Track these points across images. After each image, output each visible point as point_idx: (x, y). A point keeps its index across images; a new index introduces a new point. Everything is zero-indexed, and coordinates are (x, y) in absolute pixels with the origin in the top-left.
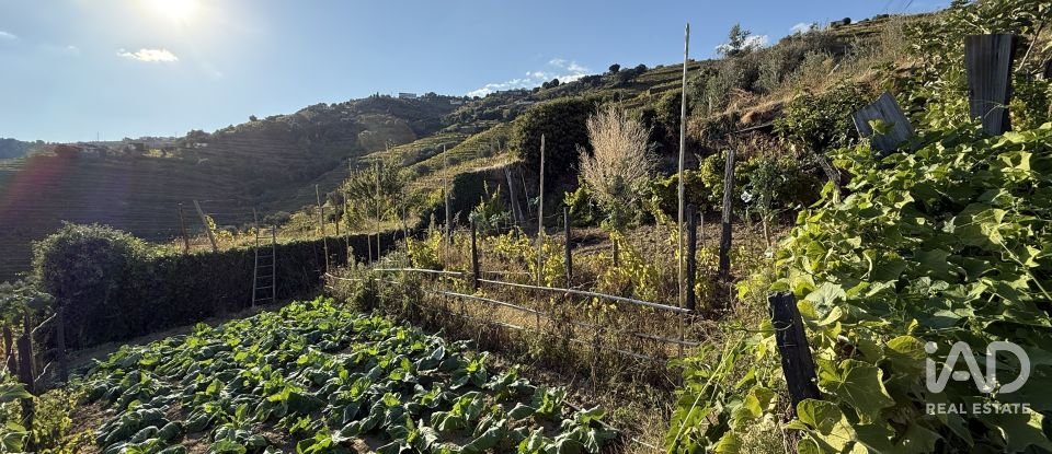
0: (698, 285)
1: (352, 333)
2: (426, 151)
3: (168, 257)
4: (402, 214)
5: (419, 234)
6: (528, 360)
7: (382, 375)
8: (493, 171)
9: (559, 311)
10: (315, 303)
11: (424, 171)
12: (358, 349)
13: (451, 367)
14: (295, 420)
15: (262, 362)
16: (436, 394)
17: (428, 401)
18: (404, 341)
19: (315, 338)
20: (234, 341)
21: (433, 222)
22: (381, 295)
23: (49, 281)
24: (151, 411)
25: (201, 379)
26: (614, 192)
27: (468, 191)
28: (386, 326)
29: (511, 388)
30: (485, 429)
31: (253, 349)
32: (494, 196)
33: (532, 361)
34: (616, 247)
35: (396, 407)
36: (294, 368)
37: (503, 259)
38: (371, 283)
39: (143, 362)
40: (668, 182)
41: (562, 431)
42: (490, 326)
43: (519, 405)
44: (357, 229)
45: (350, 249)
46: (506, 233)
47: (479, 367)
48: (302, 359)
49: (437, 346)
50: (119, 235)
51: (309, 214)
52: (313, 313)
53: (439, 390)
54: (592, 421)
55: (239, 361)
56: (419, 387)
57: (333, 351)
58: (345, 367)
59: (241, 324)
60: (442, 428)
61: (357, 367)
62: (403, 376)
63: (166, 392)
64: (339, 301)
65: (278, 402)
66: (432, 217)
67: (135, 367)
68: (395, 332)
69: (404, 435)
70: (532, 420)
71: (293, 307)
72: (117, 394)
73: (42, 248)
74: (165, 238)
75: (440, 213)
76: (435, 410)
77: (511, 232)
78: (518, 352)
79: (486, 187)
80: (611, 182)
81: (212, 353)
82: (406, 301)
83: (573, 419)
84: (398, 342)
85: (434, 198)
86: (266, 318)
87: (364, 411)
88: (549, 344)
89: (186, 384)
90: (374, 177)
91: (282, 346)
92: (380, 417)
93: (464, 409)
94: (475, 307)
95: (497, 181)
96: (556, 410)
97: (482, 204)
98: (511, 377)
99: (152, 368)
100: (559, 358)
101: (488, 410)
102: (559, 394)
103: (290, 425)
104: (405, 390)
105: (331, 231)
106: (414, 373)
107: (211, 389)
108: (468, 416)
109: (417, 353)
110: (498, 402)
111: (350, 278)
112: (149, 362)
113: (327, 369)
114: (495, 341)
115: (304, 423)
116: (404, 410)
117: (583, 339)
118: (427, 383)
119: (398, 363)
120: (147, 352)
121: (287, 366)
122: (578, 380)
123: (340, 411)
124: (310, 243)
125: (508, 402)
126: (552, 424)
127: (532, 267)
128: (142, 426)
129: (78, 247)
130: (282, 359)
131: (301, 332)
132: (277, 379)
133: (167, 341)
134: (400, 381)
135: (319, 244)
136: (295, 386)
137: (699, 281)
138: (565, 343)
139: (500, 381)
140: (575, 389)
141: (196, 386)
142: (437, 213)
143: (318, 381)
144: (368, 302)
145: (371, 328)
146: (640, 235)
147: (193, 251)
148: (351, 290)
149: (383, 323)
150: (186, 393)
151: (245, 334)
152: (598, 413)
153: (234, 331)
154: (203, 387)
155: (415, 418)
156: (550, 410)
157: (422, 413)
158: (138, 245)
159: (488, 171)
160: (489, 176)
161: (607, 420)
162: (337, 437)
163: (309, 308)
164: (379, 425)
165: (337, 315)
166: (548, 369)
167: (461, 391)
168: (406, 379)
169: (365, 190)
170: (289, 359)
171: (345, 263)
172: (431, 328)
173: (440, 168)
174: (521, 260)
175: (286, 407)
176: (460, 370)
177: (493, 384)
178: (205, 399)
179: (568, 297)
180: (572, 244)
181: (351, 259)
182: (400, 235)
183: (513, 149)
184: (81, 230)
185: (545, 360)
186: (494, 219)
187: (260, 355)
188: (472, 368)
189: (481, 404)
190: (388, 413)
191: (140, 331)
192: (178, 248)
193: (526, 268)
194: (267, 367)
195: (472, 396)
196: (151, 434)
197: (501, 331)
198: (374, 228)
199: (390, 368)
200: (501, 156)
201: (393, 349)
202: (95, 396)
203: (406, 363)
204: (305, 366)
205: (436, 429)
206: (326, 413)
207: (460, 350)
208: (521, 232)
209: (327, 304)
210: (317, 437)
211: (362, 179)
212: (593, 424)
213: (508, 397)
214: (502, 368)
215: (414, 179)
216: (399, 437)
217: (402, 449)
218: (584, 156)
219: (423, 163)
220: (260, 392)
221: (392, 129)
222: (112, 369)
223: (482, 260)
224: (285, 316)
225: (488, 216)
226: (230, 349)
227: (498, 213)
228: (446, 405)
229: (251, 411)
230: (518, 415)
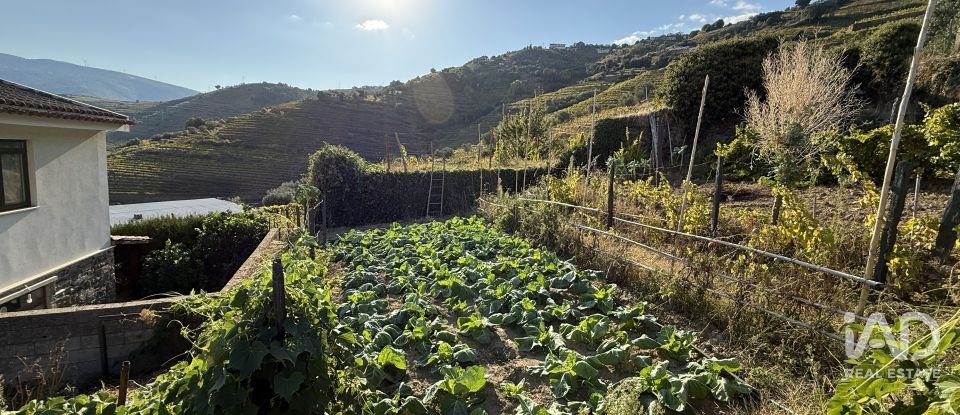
0: (896, 260)
1: (497, 247)
2: (568, 99)
3: (377, 173)
4: (544, 154)
5: (559, 172)
6: (658, 297)
7: (521, 285)
8: (637, 117)
9: (699, 258)
10: (471, 220)
11: (565, 118)
12: (502, 261)
13: (579, 291)
14: (456, 302)
15: (434, 256)
16: (565, 309)
17: (557, 313)
18: (539, 261)
19: (470, 247)
20: (416, 238)
21: (572, 164)
22: (523, 221)
23: (316, 181)
24: (369, 274)
25: (396, 260)
26: (788, 142)
27: (609, 136)
28: (525, 247)
29: (636, 321)
30: (608, 348)
31: (429, 246)
32: (635, 143)
33: (662, 301)
34: (779, 203)
35: (531, 310)
36: (455, 265)
37: (637, 204)
38: (515, 210)
39: (363, 242)
40: (866, 137)
41: (687, 371)
42: (621, 262)
43: (644, 337)
44: (505, 165)
45: (500, 180)
46: (645, 179)
47: (606, 296)
48: (461, 260)
49: (568, 270)
50: (352, 155)
51: (467, 150)
52: (469, 227)
53: (568, 306)
54: (723, 370)
55: (419, 253)
56: (552, 301)
57: (482, 258)
58: (493, 272)
59: (420, 227)
60: (569, 336)
61: (503, 274)
62: (538, 288)
63: (376, 264)
64: (489, 221)
65: (445, 287)
66: (572, 158)
67: (359, 244)
68: (533, 253)
69: (537, 334)
70: (656, 353)
71: (454, 220)
72: (350, 259)
73: (313, 159)
74: (376, 160)
75: (580, 156)
76: (564, 322)
77: (650, 179)
78: (646, 291)
79: (627, 133)
80: (784, 131)
81: (403, 243)
82: (543, 228)
83: (700, 363)
84: (535, 261)
85: (572, 143)
86: (437, 226)
87: (506, 308)
88: (683, 288)
89: (387, 261)
90: (521, 121)
91: (448, 247)
92: (518, 316)
93: (590, 327)
94: (607, 244)
95: (640, 129)
96: (684, 351)
97: (622, 150)
98: (638, 311)
99: (368, 247)
100: (691, 305)
101: (613, 334)
102: (686, 337)
103: (453, 304)
104: (540, 301)
105: (486, 164)
106: (548, 289)
107: (403, 268)
108: (593, 334)
109: (549, 273)
110: (622, 330)
111: (499, 204)
112: (366, 243)
113: (479, 270)
114: (623, 276)
115: (462, 305)
116: (537, 315)
117: (723, 293)
118: (558, 299)
119: (534, 278)
120: (367, 236)
121: (451, 262)
122: (710, 330)
123: (488, 304)
124: (469, 172)
125: (633, 332)
126: (678, 362)
127: (670, 214)
128: (364, 282)
129: (330, 160)
130: (447, 257)
131: (461, 240)
132: (444, 270)
133: (376, 231)
134: (535, 293)
135: (477, 174)
136: (455, 278)
137: (898, 255)
138: (701, 292)
139: (626, 312)
140: (705, 337)
141: (393, 263)
142: (576, 155)
143: (472, 278)
144: (511, 226)
145: (512, 246)
146: (812, 196)
147: (392, 171)
148: (498, 214)
149: (523, 244)
150: (388, 267)
151: (423, 234)
152: (731, 365)
153: (416, 231)
154: (398, 265)
155: (547, 324)
156: (676, 349)
157: (553, 321)
158: (361, 161)
159: (631, 118)
160: (633, 123)
161: (742, 374)
162: (485, 322)
163: (466, 223)
164: (516, 321)
165: (486, 231)
166: (678, 313)
167: (588, 312)
168: (541, 292)
169: (512, 132)
170: (451, 258)
171: (495, 193)
172: (564, 254)
173: (579, 116)
174: (658, 207)
175: (451, 291)
176: (588, 295)
177: (619, 313)
178: (399, 274)
179: (712, 246)
180: (721, 197)
181: (500, 188)
182: (542, 172)
183: (661, 96)
184: (332, 148)
185: (674, 303)
186: (633, 165)
187: (433, 251)
188: (600, 295)
189: (606, 327)
190: (525, 314)
191: (361, 222)
192: (382, 167)
193: (664, 214)
194: (438, 261)
195: (599, 318)
196: (369, 288)
197: (631, 269)
198: (519, 165)
199: (527, 280)
200: (644, 105)
201: (531, 265)
202: (338, 258)
203: (541, 279)
204: (463, 265)
205: (564, 336)
206: (477, 303)
207: (590, 278)
208: (663, 178)
209: (479, 223)
210: (471, 317)
211: (512, 122)
212: (723, 374)
213: (633, 328)
214: (628, 302)
215: (555, 124)
216: (534, 334)
217: (534, 344)
218: (754, 101)
219: (564, 110)
220: (433, 277)
221: (540, 78)
222: (347, 243)
223: (617, 203)
224: (449, 226)
225: (626, 162)
226: (413, 243)
227: (638, 159)
228: (574, 320)
229: (427, 289)
230: (643, 345)
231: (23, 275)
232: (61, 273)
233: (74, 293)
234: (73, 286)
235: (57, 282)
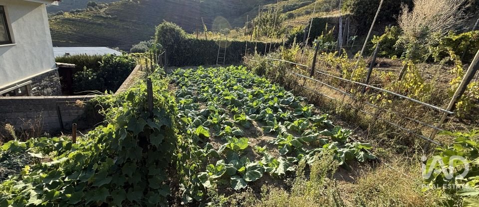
0: (461, 103)
1: (253, 82)
2: (294, 6)
3: (192, 39)
4: (279, 36)
5: (288, 45)
6: (334, 113)
7: (265, 101)
8: (333, 18)
9: (359, 94)
10: (239, 68)
11: (291, 16)
12: (256, 89)
13: (294, 106)
14: (233, 107)
15: (221, 85)
16: (287, 115)
17: (283, 116)
18: (275, 91)
19: (240, 81)
20: (212, 75)
21: (295, 41)
22: (267, 70)
23: (159, 41)
24: (189, 91)
25: (202, 85)
26: (419, 36)
27: (318, 27)
28: (268, 83)
29: (322, 122)
30: (307, 135)
31: (219, 79)
32: (330, 32)
33: (335, 114)
34: (405, 69)
35: (271, 114)
36: (232, 89)
37: (328, 65)
38: (263, 64)
39: (185, 75)
40: (457, 37)
41: (345, 147)
42: (317, 94)
43: (326, 130)
44: (259, 40)
45: (256, 48)
46: (333, 52)
47: (308, 110)
48: (235, 87)
49: (289, 96)
50: (178, 28)
51: (237, 31)
52: (239, 71)
53: (289, 113)
54: (363, 148)
55: (214, 82)
56: (280, 110)
57: (245, 87)
58: (251, 94)
59: (214, 69)
60: (289, 128)
61: (257, 96)
62: (274, 104)
63: (192, 86)
64: (249, 69)
65: (227, 100)
66: (295, 39)
67: (182, 76)
68: (271, 86)
69: (273, 125)
70: (330, 138)
71: (231, 67)
72: (179, 83)
73: (158, 29)
74: (191, 33)
75: (300, 37)
76: (287, 120)
77: (336, 52)
78: (328, 109)
79: (327, 26)
80: (418, 30)
81: (205, 77)
82: (278, 74)
83: (352, 144)
84: (272, 90)
85: (294, 31)
86: (222, 69)
87: (258, 112)
88: (347, 108)
89: (198, 85)
90: (268, 16)
91: (228, 81)
92: (264, 117)
93: (299, 124)
94: (311, 85)
95: (333, 25)
96: (344, 138)
97: (322, 36)
98: (324, 118)
99: (187, 77)
100: (350, 117)
101: (310, 128)
102: (346, 132)
103: (231, 108)
104: (275, 110)
105: (249, 39)
106: (279, 104)
107: (206, 89)
108: (300, 127)
109: (279, 97)
110: (315, 126)
111: (255, 60)
112: (186, 75)
113: (244, 93)
114: (317, 101)
115: (236, 109)
116: (273, 116)
117: (368, 114)
118: (284, 110)
119: (272, 99)
120: (187, 72)
122: (358, 129)
123: (249, 109)
124: (239, 42)
125: (321, 128)
126: (341, 143)
127: (345, 71)
128: (186, 94)
129: (167, 30)
130: (228, 85)
131: (235, 77)
132: (226, 91)
133: (191, 69)
134: (273, 106)
135: (245, 43)
136: (233, 96)
137: (462, 100)
138: (357, 111)
139: (317, 118)
140: (355, 133)
141: (201, 87)
142: (297, 37)
143: (241, 97)
144: (260, 72)
145: (261, 82)
147: (199, 38)
148: (254, 65)
149: (267, 81)
150: (198, 88)
151: (215, 73)
152: (367, 146)
153: (212, 71)
154: (203, 87)
155: (278, 121)
156: (340, 137)
157: (281, 120)
158: (183, 32)
159: (330, 18)
160: (330, 21)
161: (372, 151)
162: (248, 118)
163: (237, 69)
164: (263, 119)
165: (248, 74)
166: (343, 120)
167: (299, 117)
168: (275, 106)
169: (264, 22)
170: (230, 86)
171: (253, 54)
172: (288, 88)
173: (299, 16)
174: (338, 67)
175: (230, 102)
176: (299, 109)
177: (314, 118)
178: (204, 92)
179: (368, 89)
181: (256, 52)
182: (278, 45)
183: (348, 6)
184: (168, 24)
185: (342, 115)
186: (327, 44)
187: (221, 82)
188: (305, 109)
189: (308, 124)
190: (267, 115)
191: (183, 65)
192: (194, 36)
193: (341, 72)
194: (223, 87)
195: (304, 120)
196: (190, 98)
197: (321, 98)
198: (266, 40)
199: (268, 100)
200: (334, 12)
201: (271, 92)
202: (172, 82)
203: (276, 99)
204: (236, 90)
205: (286, 127)
206: (243, 109)
207: (301, 101)
208: (344, 52)
209: (244, 69)
210: (241, 115)
211: (263, 16)
212: (363, 150)
213: (321, 126)
214: (318, 113)
215: (285, 19)
216: (271, 125)
217: (271, 130)
218: (405, 11)
219: (291, 12)
220: (221, 94)
222: (176, 75)
223: (317, 64)
224: (228, 70)
225: (324, 42)
226: (210, 77)
227: (330, 42)
228: (291, 120)
229: (218, 100)
230: (325, 134)
231: (14, 79)
232: (33, 79)
233: (41, 90)
234: (40, 86)
235: (32, 84)
